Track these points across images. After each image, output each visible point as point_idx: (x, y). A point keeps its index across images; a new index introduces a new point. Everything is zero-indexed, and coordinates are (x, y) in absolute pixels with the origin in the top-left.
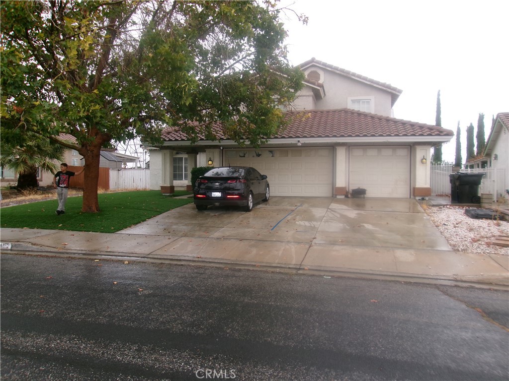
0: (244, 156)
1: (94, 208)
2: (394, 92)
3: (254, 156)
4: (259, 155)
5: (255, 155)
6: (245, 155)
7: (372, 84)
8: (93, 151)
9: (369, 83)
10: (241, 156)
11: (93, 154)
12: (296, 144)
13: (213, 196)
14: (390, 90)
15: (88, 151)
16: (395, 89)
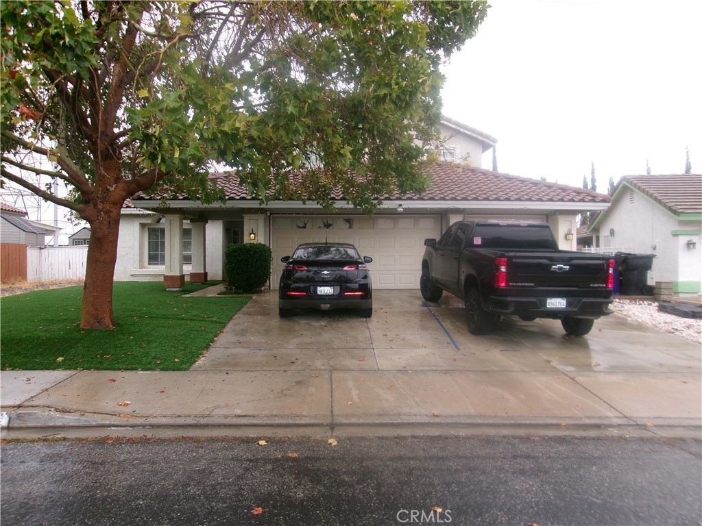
0: (305, 227)
1: (107, 321)
2: (488, 141)
3: (320, 227)
4: (328, 226)
5: (322, 225)
6: (306, 224)
7: (458, 128)
8: (111, 211)
9: (454, 126)
10: (299, 227)
11: (109, 217)
12: (396, 209)
13: (319, 293)
14: (481, 138)
15: (99, 211)
16: (488, 137)
